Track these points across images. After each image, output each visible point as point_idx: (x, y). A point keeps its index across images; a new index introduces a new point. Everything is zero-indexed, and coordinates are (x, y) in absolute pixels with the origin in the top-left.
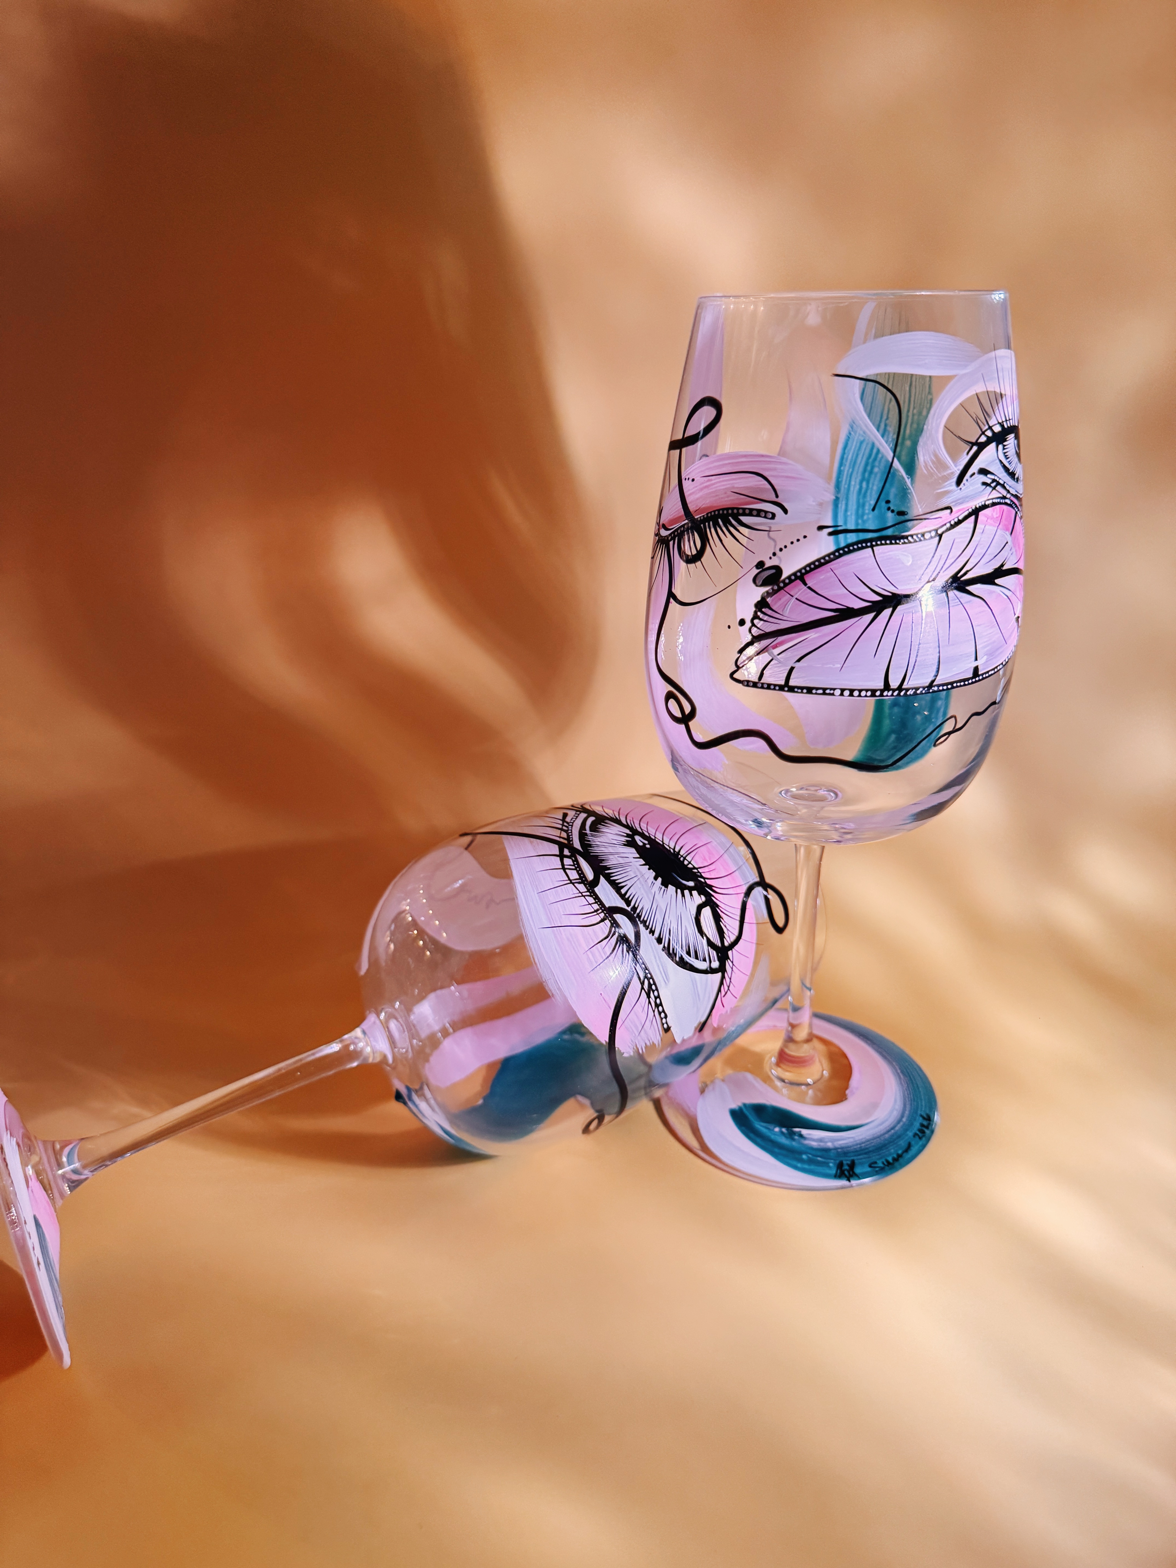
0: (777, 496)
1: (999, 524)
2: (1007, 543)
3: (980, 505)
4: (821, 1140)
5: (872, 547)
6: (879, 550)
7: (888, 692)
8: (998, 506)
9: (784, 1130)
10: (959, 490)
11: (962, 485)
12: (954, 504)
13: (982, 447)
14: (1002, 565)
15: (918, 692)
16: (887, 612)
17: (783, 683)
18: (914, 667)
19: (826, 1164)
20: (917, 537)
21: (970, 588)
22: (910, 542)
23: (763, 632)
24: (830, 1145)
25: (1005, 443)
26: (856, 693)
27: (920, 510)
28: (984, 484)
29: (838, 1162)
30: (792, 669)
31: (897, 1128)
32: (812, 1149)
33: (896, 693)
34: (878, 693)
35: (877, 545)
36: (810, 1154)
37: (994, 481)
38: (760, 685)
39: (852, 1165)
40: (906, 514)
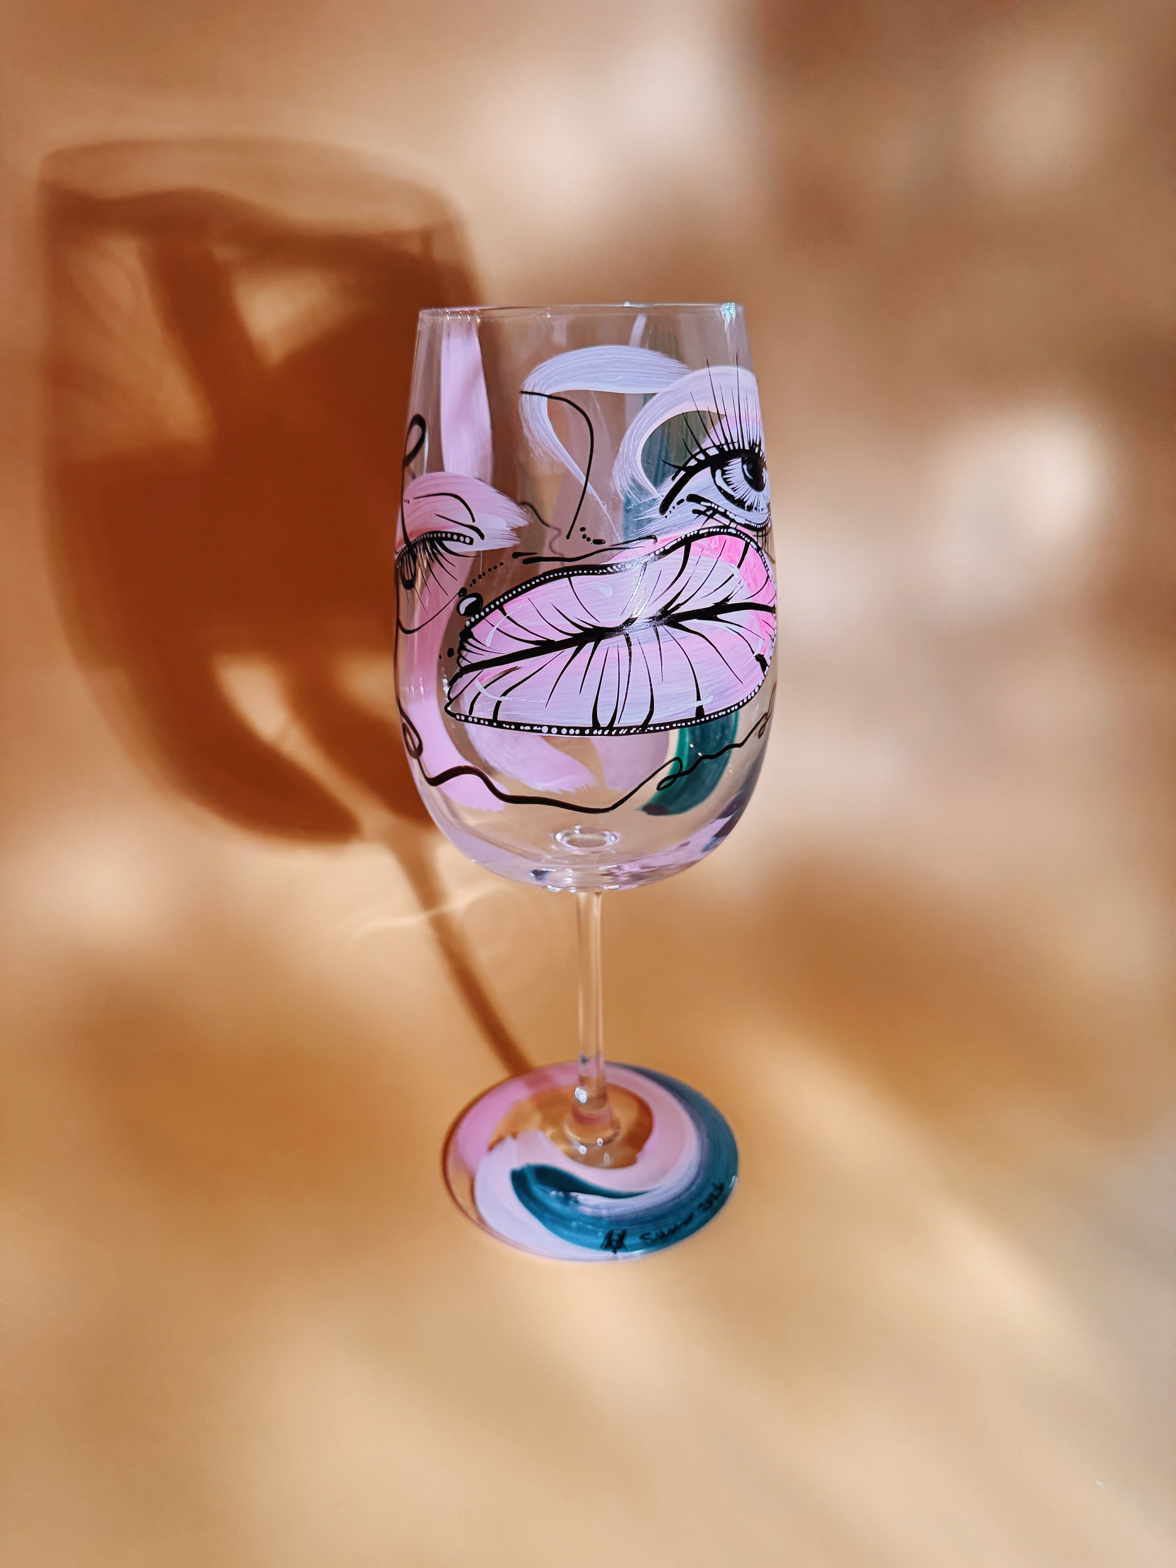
0: (474, 521)
1: (720, 555)
2: (733, 575)
3: (692, 534)
4: (596, 1207)
5: (569, 576)
6: (576, 580)
7: (598, 731)
8: (717, 537)
9: (561, 1194)
10: (665, 518)
11: (667, 513)
12: (658, 533)
13: (691, 472)
14: (727, 599)
15: (632, 731)
16: (590, 646)
17: (491, 717)
18: (624, 705)
19: (595, 1233)
20: (617, 567)
21: (683, 623)
22: (609, 573)
23: (469, 663)
24: (604, 1212)
25: (726, 468)
26: (564, 731)
27: (619, 538)
28: (695, 511)
29: (608, 1231)
30: (499, 703)
31: (683, 1197)
32: (584, 1216)
33: (606, 732)
34: (587, 732)
35: (574, 575)
36: (581, 1221)
37: (709, 508)
38: (470, 719)
39: (622, 1236)
40: (604, 543)
